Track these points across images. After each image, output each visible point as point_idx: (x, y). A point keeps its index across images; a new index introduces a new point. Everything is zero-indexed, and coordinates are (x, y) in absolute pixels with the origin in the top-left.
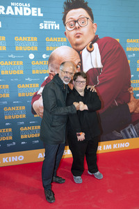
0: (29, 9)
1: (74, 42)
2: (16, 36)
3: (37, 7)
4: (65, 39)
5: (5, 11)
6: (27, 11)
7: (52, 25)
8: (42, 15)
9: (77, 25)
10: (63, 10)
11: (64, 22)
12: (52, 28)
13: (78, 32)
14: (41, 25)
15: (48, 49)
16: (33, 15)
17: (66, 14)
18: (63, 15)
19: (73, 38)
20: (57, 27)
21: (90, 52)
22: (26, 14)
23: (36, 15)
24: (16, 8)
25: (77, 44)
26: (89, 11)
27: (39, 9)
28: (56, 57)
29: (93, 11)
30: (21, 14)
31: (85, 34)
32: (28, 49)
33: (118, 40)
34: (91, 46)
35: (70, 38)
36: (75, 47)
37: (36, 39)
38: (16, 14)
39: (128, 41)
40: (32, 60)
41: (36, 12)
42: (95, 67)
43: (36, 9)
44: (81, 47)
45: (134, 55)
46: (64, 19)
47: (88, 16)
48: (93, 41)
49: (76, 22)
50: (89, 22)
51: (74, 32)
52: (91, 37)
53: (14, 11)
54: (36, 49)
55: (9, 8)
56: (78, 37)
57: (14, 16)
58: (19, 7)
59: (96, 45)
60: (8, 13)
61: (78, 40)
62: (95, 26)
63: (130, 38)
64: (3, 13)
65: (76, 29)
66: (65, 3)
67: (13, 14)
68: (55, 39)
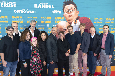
0: (48, 5)
1: (68, 19)
2: (42, 16)
3: (51, 4)
4: (64, 18)
5: (38, 6)
6: (47, 6)
7: (58, 12)
8: (53, 7)
9: (69, 12)
10: (63, 5)
11: (63, 11)
12: (58, 13)
13: (70, 14)
14: (53, 12)
15: (56, 22)
16: (50, 7)
17: (64, 7)
18: (63, 7)
19: (67, 17)
20: (60, 12)
21: (76, 24)
22: (46, 7)
23: (51, 8)
24: (42, 5)
25: (69, 20)
26: (75, 5)
27: (52, 5)
28: (59, 26)
29: (77, 5)
30: (44, 7)
31: (73, 16)
32: (47, 22)
33: (89, 18)
34: (76, 21)
35: (66, 17)
36: (68, 21)
37: (50, 18)
38: (42, 7)
39: (94, 18)
40: (48, 27)
41: (51, 6)
42: (77, 30)
43: (51, 5)
44: (71, 21)
45: (98, 25)
46: (63, 9)
47: (75, 8)
48: (77, 19)
49: (69, 10)
50: (75, 10)
51: (68, 15)
52: (76, 17)
53: (41, 6)
54: (50, 22)
55: (39, 5)
56: (70, 17)
57: (41, 8)
58: (43, 5)
59: (78, 21)
60: (39, 7)
61: (70, 18)
62: (78, 12)
63: (95, 17)
64: (37, 7)
65: (69, 13)
66: (64, 2)
67: (41, 7)
68: (59, 18)
